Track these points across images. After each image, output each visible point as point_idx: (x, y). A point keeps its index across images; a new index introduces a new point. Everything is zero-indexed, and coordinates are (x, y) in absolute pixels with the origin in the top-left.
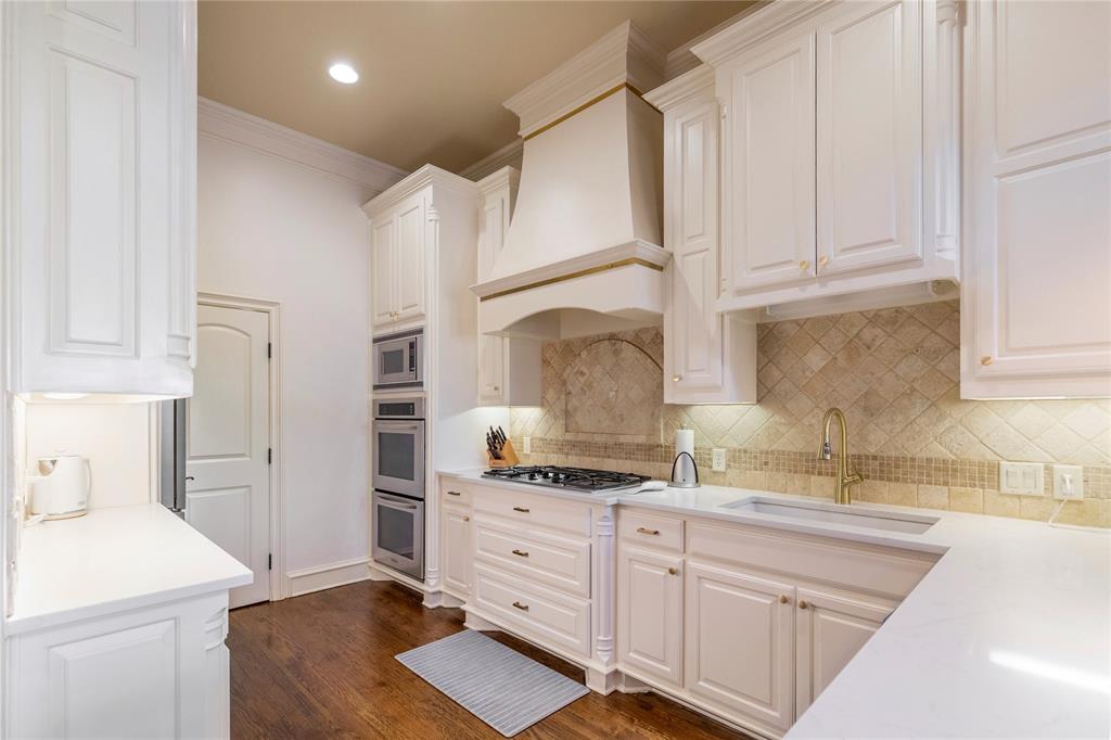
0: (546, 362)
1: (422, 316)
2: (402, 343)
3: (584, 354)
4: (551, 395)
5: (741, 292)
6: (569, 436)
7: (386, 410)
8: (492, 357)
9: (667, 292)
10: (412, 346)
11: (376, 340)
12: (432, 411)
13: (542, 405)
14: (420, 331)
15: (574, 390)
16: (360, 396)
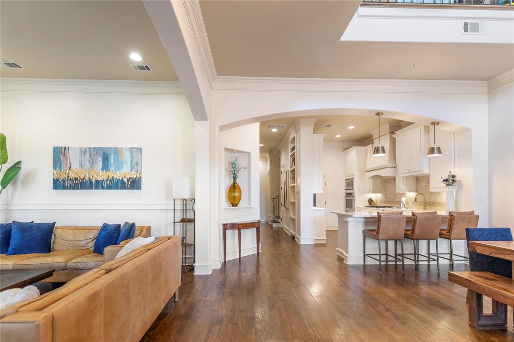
0: (382, 183)
1: (353, 175)
2: (350, 181)
3: (389, 182)
4: (383, 191)
5: (403, 173)
6: (386, 200)
7: (348, 194)
8: (369, 184)
9: (396, 172)
10: (352, 181)
11: (346, 180)
12: (356, 194)
13: (381, 193)
14: (353, 179)
15: (387, 189)
16: (343, 192)
